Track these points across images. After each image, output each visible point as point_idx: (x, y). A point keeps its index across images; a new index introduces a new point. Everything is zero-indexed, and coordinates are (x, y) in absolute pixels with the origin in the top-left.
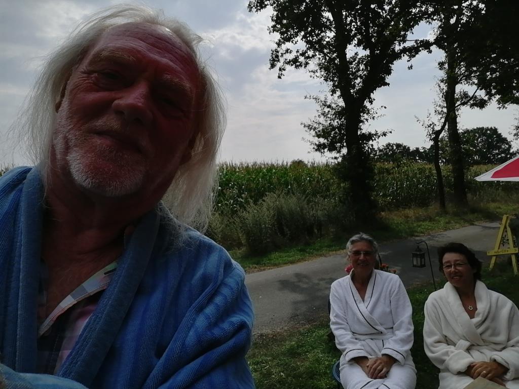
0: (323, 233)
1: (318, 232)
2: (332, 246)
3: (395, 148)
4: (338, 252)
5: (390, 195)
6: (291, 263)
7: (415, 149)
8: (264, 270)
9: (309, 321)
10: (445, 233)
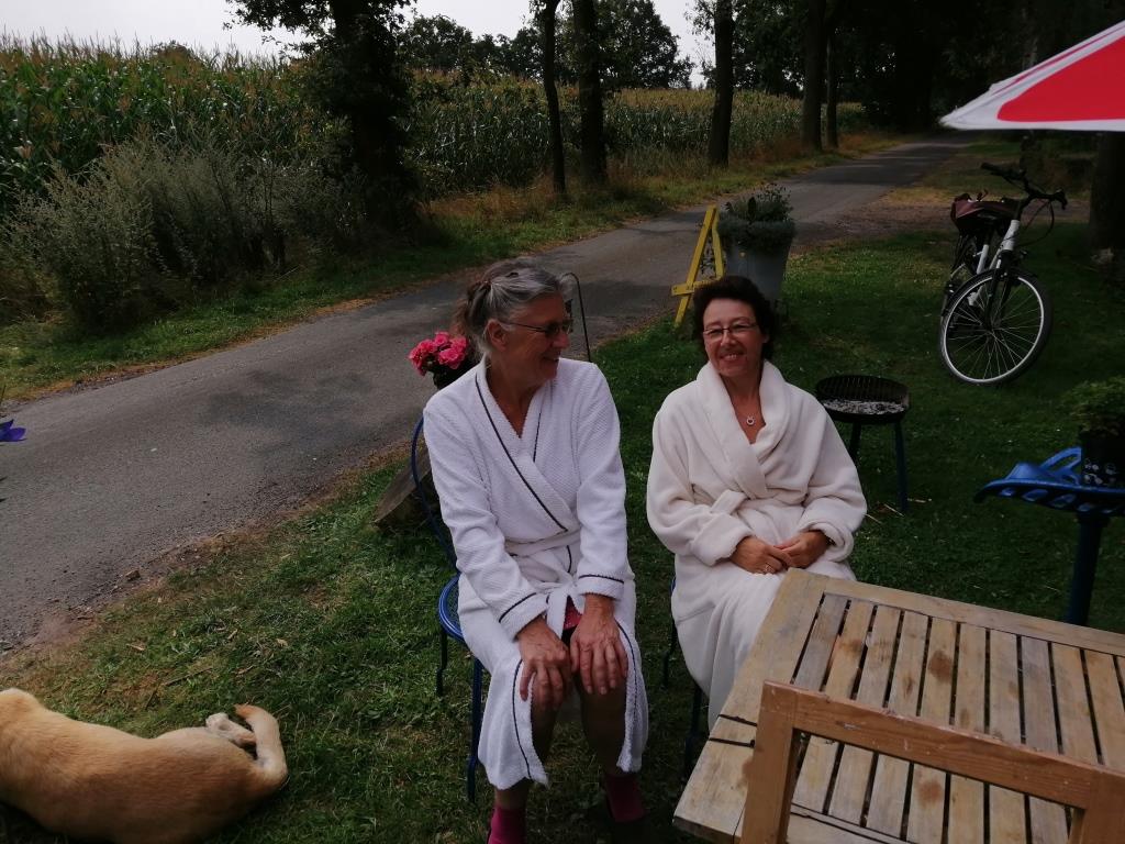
0: (288, 258)
1: (275, 259)
2: (319, 293)
3: (436, 31)
4: (339, 308)
5: (440, 157)
6: (217, 346)
7: (483, 39)
8: (140, 372)
9: (312, 493)
10: (571, 247)
